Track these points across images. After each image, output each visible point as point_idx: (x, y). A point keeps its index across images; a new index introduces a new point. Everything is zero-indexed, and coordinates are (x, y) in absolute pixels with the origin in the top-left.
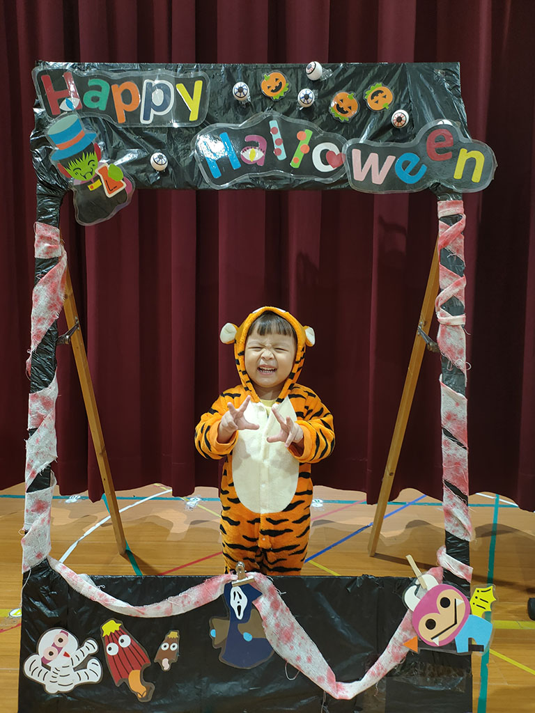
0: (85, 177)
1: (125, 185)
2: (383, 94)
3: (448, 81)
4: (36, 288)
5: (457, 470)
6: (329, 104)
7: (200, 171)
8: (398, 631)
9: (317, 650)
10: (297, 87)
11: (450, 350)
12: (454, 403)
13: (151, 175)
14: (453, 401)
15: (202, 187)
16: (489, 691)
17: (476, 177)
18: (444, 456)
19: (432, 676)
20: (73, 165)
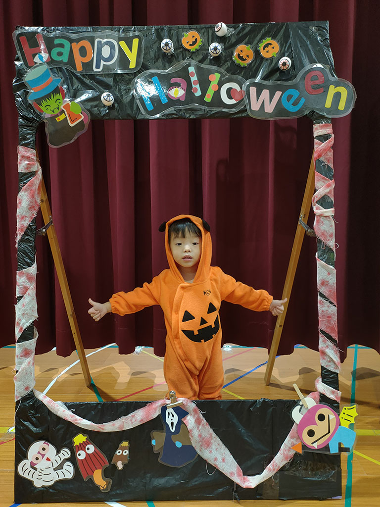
0: (53, 111)
1: (83, 117)
2: (272, 46)
3: (320, 35)
4: (20, 194)
5: (329, 321)
6: (232, 54)
7: (137, 105)
8: (288, 438)
9: (229, 453)
10: (208, 41)
11: (323, 234)
12: (326, 273)
13: (102, 109)
14: (325, 271)
15: (140, 117)
16: (354, 481)
17: (342, 106)
18: (320, 312)
19: (312, 470)
20: (44, 103)
